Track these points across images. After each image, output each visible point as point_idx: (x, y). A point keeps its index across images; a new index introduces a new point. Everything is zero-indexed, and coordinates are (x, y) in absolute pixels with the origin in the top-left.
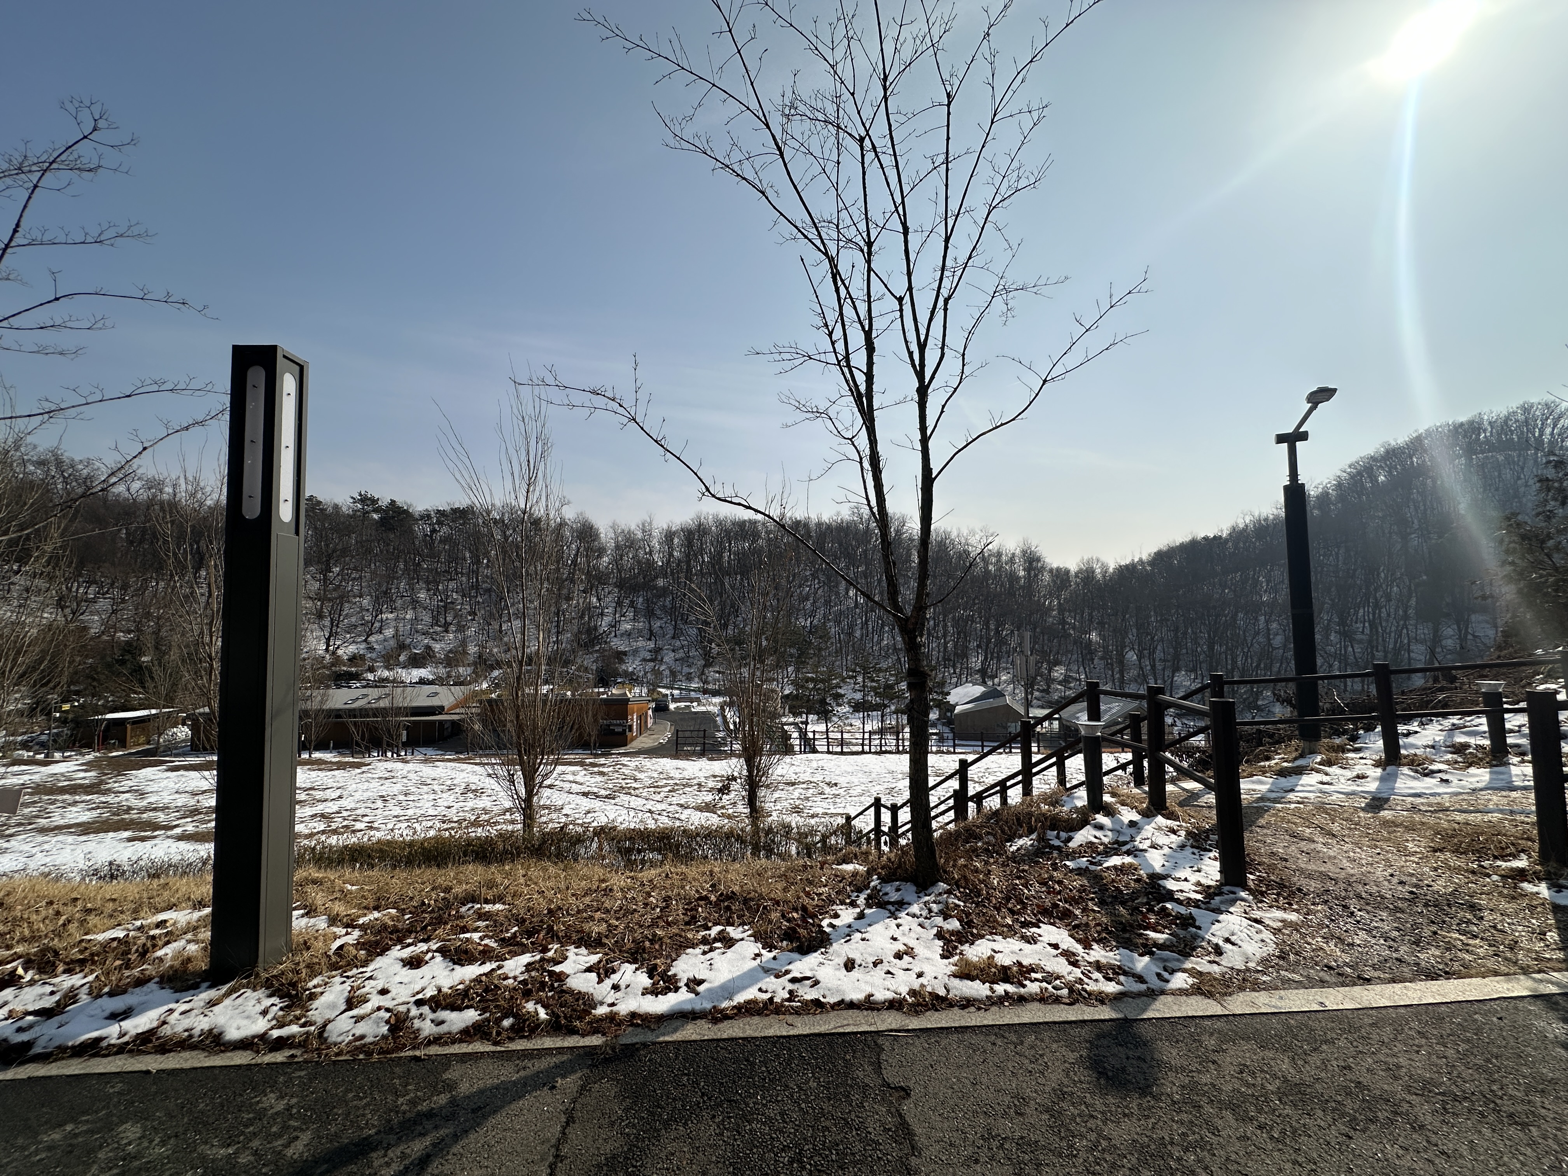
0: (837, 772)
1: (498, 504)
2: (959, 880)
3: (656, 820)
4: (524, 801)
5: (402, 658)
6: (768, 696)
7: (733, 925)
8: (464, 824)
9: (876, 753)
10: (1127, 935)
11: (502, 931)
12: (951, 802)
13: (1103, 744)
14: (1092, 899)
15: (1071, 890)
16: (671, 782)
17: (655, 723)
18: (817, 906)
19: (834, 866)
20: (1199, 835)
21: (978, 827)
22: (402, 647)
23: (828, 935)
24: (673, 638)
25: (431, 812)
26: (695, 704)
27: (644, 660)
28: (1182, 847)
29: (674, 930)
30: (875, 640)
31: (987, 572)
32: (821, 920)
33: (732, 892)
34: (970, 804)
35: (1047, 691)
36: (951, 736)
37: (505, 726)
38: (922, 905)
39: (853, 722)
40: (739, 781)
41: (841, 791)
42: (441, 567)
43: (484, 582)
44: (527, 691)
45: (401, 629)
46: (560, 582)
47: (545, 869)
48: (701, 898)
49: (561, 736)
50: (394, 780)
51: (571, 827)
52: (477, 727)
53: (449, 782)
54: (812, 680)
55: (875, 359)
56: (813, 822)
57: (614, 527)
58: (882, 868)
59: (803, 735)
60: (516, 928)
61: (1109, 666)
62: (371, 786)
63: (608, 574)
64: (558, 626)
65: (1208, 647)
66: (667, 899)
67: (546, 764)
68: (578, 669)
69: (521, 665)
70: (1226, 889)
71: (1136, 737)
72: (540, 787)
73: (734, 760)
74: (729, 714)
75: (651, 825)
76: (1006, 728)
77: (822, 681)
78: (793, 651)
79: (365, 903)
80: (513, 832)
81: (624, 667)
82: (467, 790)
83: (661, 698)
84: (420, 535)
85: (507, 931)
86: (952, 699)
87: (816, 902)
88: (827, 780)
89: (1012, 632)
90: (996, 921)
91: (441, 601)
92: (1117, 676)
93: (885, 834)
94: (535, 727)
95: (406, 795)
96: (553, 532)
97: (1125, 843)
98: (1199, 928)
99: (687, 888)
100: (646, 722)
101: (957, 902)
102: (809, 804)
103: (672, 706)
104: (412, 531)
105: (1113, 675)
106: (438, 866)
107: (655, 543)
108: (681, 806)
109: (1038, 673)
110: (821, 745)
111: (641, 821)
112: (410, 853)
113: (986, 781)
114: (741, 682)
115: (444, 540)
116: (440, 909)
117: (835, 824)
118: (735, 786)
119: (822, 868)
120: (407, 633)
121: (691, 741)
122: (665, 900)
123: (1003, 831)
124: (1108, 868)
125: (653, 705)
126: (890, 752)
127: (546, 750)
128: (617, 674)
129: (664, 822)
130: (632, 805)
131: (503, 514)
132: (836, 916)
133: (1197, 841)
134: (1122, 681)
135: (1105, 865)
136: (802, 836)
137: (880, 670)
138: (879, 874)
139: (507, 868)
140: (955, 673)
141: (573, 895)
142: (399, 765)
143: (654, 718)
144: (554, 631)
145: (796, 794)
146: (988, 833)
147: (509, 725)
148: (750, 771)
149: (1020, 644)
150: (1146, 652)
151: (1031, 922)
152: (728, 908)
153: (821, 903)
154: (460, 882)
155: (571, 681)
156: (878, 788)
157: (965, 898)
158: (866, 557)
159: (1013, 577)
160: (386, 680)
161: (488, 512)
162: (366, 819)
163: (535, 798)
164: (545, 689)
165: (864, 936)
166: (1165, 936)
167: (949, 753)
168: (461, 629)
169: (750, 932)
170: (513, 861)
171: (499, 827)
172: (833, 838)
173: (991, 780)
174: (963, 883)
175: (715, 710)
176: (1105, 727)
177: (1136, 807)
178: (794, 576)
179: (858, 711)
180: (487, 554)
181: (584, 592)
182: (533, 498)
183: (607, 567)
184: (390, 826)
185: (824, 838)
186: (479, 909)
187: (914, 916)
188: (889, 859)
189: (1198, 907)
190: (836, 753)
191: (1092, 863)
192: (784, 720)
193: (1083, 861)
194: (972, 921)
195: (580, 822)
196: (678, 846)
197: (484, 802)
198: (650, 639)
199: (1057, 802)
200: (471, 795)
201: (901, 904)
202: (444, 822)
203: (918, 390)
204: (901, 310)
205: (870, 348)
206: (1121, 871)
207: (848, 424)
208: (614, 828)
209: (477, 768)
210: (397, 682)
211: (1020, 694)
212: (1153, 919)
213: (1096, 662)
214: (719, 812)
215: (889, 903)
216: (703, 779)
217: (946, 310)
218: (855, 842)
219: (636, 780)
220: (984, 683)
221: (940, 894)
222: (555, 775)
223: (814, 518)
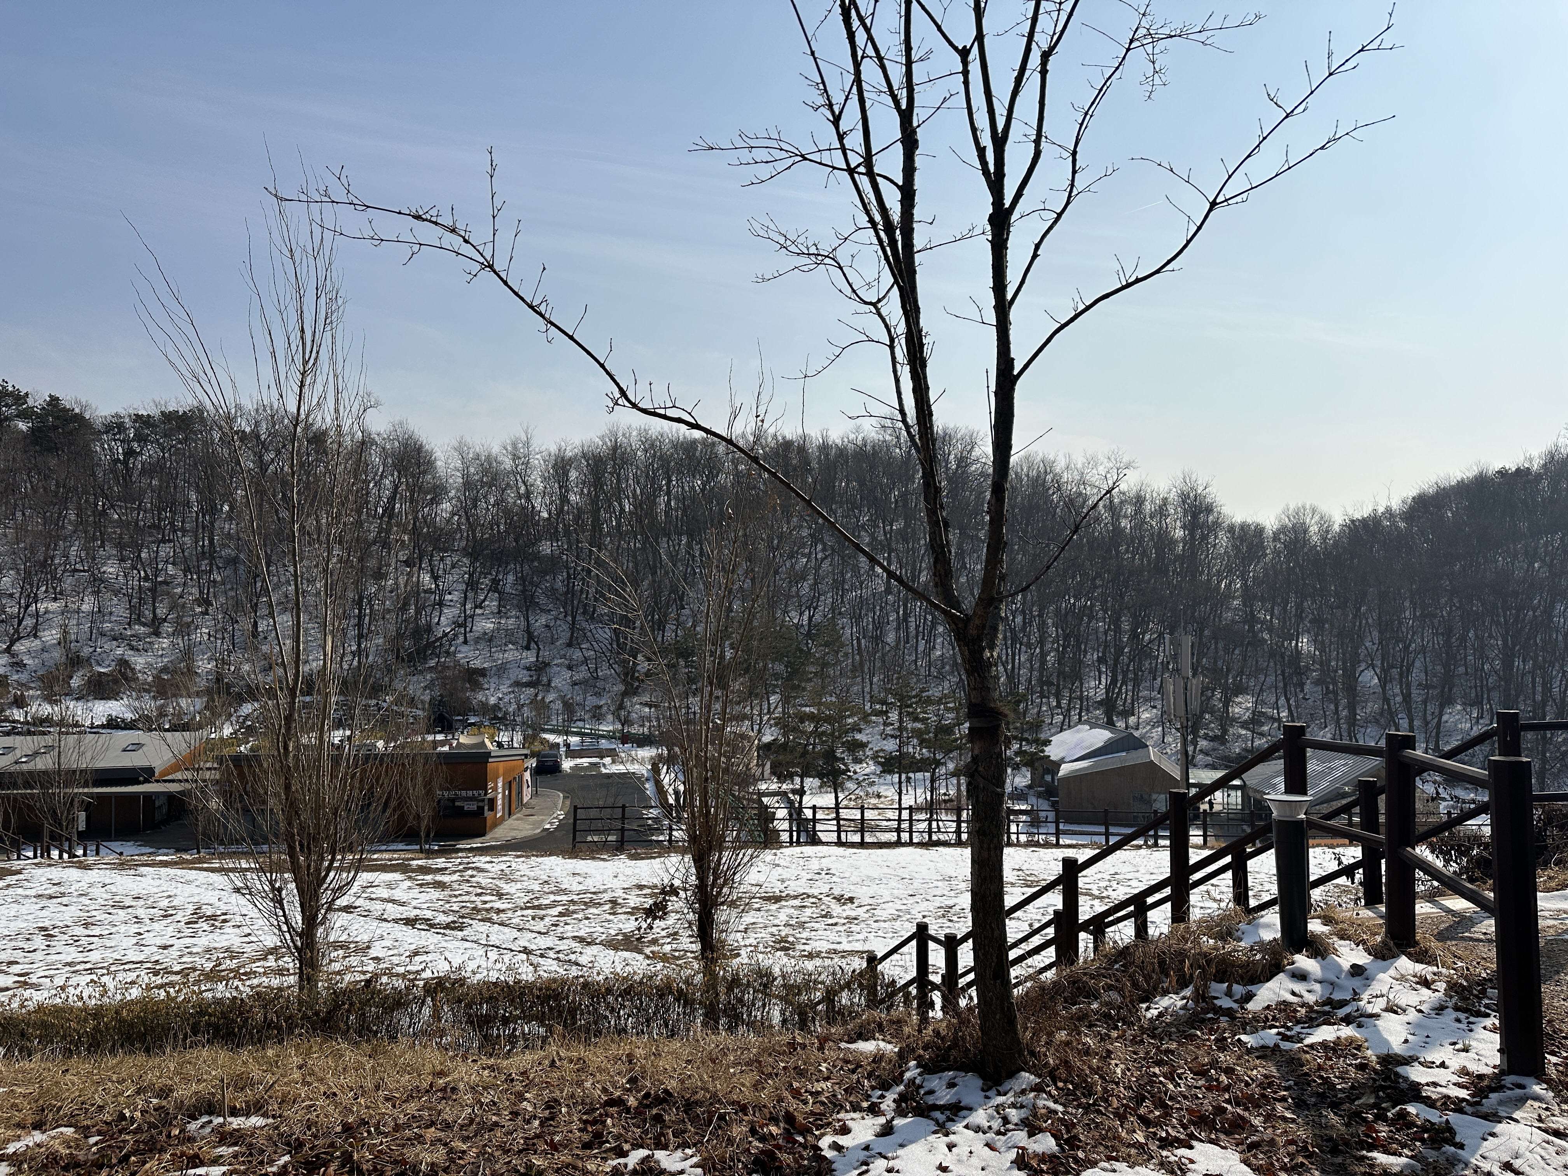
0: (854, 879)
1: (249, 405)
2: (1056, 1068)
3: (536, 967)
4: (301, 935)
5: (75, 682)
6: (736, 744)
7: (665, 1147)
8: (193, 977)
9: (921, 845)
10: (1339, 1160)
11: (261, 1163)
12: (1050, 931)
13: (1310, 833)
14: (1283, 1099)
15: (1247, 1085)
16: (565, 898)
17: (535, 794)
18: (812, 1113)
19: (843, 1045)
20: (1469, 989)
21: (1092, 977)
22: (75, 662)
23: (831, 1162)
24: (569, 645)
25: (133, 956)
26: (607, 760)
27: (517, 684)
28: (1440, 1009)
29: (564, 1157)
30: (921, 648)
31: (1118, 531)
32: (819, 1138)
33: (666, 1091)
34: (1082, 935)
35: (1221, 739)
36: (1051, 816)
37: (264, 802)
38: (990, 1111)
39: (883, 790)
40: (682, 894)
41: (860, 912)
42: (144, 519)
43: (224, 546)
44: (304, 740)
45: (73, 630)
46: (363, 547)
47: (338, 1055)
48: (611, 1103)
49: (365, 822)
50: (64, 900)
51: (384, 979)
52: (215, 803)
53: (165, 903)
54: (811, 717)
55: (918, 161)
56: (810, 965)
57: (460, 450)
58: (925, 1048)
59: (795, 813)
60: (287, 1158)
61: (1330, 696)
62: (24, 910)
63: (451, 534)
64: (360, 625)
65: (1503, 662)
66: (552, 1105)
67: (340, 869)
68: (397, 702)
69: (293, 695)
70: (1509, 1080)
71: (1369, 822)
72: (329, 909)
73: (675, 859)
74: (666, 779)
75: (527, 974)
76: (1149, 803)
77: (828, 720)
78: (779, 668)
79: (18, 1117)
80: (280, 989)
81: (480, 696)
82: (198, 915)
83: (547, 750)
84: (105, 459)
85: (271, 1162)
86: (1053, 751)
87: (810, 1107)
88: (837, 892)
89: (1161, 635)
90: (1117, 1137)
91: (146, 579)
92: (1345, 713)
93: (935, 987)
94: (319, 806)
95: (86, 925)
96: (350, 454)
97: (1343, 1003)
98: (1461, 1146)
99: (588, 1085)
100: (520, 793)
101: (1051, 1105)
102: (805, 935)
103: (567, 765)
104: (90, 453)
105: (1336, 711)
106: (147, 1051)
107: (536, 480)
108: (581, 940)
109: (1206, 707)
110: (827, 831)
111: (509, 969)
112: (96, 1029)
113: (1113, 895)
114: (688, 722)
115: (149, 470)
116: (151, 1126)
117: (849, 970)
118: (675, 903)
119: (821, 1048)
120: (83, 637)
121: (599, 825)
122: (548, 1107)
123: (1135, 984)
124: (1311, 1046)
125: (533, 763)
126: (946, 844)
127: (339, 846)
128: (467, 709)
129: (550, 968)
130: (493, 940)
131: (257, 424)
132: (845, 1130)
133: (1464, 999)
134: (1352, 721)
135: (1308, 1041)
136: (791, 991)
137: (929, 701)
138: (918, 1058)
139: (270, 1053)
140: (1059, 706)
141: (387, 1099)
142: (73, 873)
143: (535, 784)
144: (352, 633)
145: (783, 917)
146: (1110, 988)
147: (271, 802)
148: (701, 876)
149: (1175, 657)
150: (1395, 672)
151: (1177, 1140)
152: (658, 1119)
153: (818, 1109)
154: (187, 1080)
155: (384, 722)
156: (924, 906)
157: (1066, 1098)
158: (905, 505)
159: (1163, 539)
160: (46, 721)
161: (230, 419)
162: (16, 969)
163: (321, 930)
164: (337, 736)
165: (891, 1164)
166: (1403, 1160)
167: (1047, 845)
168: (183, 629)
169: (695, 1160)
170: (280, 1042)
171: (255, 982)
172: (845, 994)
173: (1121, 893)
174: (1062, 1072)
175: (643, 770)
176: (1312, 804)
177: (1364, 942)
178: (780, 538)
179: (891, 772)
180: (228, 497)
181: (407, 563)
182: (312, 397)
183: (448, 521)
184: (59, 981)
185: (830, 996)
186: (222, 1125)
187: (978, 1129)
188: (937, 1033)
189: (1460, 1110)
190: (853, 845)
191: (1285, 1038)
192: (763, 787)
193: (1270, 1036)
194: (1076, 1137)
195: (401, 970)
196: (573, 1011)
197: (229, 938)
198: (528, 648)
199: (1230, 934)
200: (205, 926)
201: (956, 1110)
202: (156, 973)
203: (991, 219)
204: (965, 73)
205: (909, 142)
206: (1334, 1050)
207: (871, 276)
208: (462, 981)
209: (215, 877)
210: (68, 726)
211: (1174, 742)
212: (1383, 1130)
213: (1307, 688)
214: (647, 951)
215: (936, 1107)
216: (620, 893)
217: (1044, 72)
218: (882, 1001)
219: (500, 895)
220: (1110, 724)
221: (1023, 1092)
222: (355, 888)
223: (815, 434)
